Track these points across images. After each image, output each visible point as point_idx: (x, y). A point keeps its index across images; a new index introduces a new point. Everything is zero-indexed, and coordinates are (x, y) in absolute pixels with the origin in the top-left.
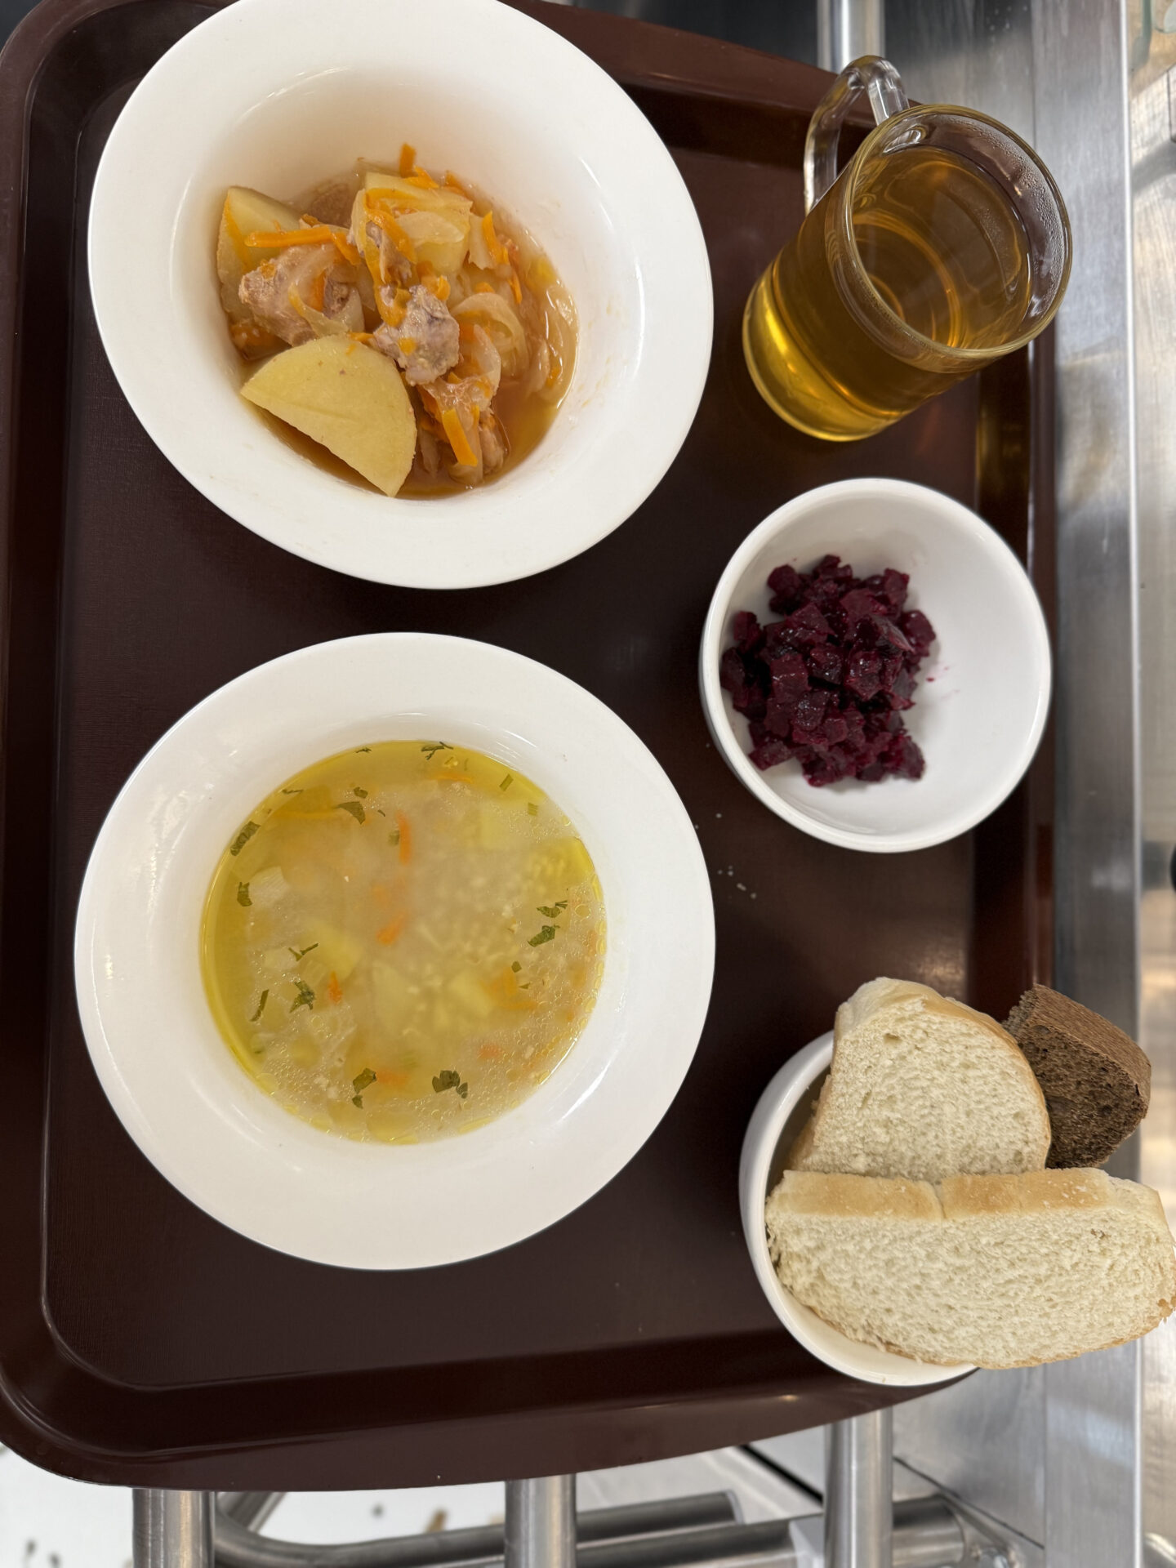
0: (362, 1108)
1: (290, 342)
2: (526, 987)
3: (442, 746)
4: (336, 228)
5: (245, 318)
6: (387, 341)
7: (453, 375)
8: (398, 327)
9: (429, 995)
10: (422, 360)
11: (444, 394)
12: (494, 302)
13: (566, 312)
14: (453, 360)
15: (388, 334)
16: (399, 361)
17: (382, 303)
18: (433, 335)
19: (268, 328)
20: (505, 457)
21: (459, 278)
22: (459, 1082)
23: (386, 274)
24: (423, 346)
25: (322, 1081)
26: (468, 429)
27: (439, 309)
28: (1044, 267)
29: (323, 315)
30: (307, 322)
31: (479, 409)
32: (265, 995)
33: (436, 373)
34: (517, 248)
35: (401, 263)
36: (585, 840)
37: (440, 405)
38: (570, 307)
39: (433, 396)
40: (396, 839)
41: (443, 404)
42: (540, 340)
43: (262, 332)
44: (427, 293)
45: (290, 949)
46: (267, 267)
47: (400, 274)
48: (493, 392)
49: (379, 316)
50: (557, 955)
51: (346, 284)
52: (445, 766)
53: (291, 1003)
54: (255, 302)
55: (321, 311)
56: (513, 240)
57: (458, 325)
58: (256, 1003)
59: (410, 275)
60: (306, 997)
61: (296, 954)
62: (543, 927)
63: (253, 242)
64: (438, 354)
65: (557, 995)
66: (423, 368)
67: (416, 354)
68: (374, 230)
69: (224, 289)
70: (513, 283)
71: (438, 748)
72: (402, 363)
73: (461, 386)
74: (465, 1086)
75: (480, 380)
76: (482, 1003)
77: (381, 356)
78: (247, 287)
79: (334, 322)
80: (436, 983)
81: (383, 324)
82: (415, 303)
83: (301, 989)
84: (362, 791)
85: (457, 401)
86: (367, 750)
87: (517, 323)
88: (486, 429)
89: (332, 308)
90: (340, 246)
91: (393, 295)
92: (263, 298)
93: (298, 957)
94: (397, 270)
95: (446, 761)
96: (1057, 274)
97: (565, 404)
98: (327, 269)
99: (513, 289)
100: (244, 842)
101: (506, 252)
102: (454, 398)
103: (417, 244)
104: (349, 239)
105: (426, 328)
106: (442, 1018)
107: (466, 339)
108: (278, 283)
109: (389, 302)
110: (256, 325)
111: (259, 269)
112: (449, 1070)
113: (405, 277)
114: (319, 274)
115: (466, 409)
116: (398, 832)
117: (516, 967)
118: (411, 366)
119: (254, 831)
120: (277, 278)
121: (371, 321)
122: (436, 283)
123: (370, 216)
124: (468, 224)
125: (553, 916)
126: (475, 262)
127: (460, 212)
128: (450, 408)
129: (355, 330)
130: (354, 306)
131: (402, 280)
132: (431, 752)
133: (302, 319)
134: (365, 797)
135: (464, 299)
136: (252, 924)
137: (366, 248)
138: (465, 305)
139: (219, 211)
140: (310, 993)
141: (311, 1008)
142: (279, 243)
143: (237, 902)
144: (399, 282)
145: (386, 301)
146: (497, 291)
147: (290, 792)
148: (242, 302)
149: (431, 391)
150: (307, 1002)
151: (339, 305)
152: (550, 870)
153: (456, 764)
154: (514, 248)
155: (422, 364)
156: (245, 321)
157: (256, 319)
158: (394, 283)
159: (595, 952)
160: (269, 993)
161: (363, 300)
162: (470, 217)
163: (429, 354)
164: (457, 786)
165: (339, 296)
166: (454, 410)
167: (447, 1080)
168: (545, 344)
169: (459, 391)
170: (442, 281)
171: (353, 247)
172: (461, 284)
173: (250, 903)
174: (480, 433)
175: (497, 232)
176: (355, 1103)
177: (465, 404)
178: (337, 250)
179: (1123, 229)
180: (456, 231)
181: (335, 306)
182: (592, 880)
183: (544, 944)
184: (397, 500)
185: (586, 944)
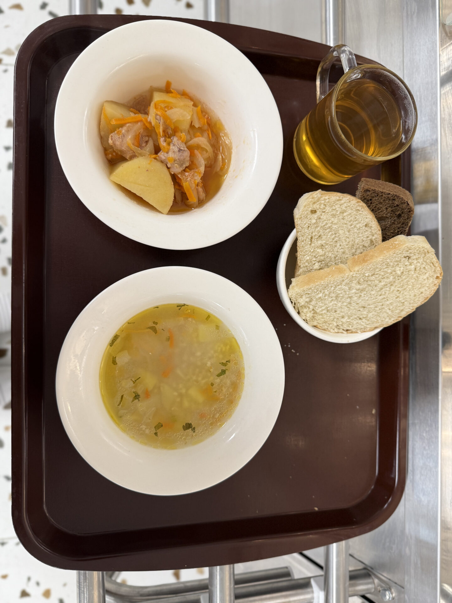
0: (158, 436)
1: (128, 158)
2: (216, 392)
3: (184, 305)
4: (143, 115)
5: (111, 149)
6: (163, 158)
7: (187, 169)
8: (167, 153)
9: (181, 395)
10: (176, 165)
11: (184, 177)
12: (202, 140)
13: (228, 141)
14: (187, 164)
15: (163, 155)
16: (168, 165)
17: (161, 144)
18: (181, 156)
19: (119, 153)
20: (206, 196)
21: (189, 131)
22: (192, 427)
23: (163, 134)
24: (177, 160)
25: (144, 427)
26: (193, 189)
27: (182, 146)
28: (407, 124)
29: (140, 149)
30: (134, 152)
31: (197, 181)
32: (122, 396)
33: (181, 169)
34: (209, 118)
35: (168, 128)
36: (237, 339)
37: (183, 181)
38: (229, 139)
39: (180, 178)
40: (169, 339)
41: (184, 180)
42: (218, 152)
43: (117, 154)
44: (178, 140)
45: (131, 380)
46: (119, 131)
47: (167, 133)
48: (202, 175)
49: (160, 148)
50: (227, 380)
51: (148, 136)
52: (185, 312)
53: (132, 399)
54: (115, 145)
55: (138, 147)
56: (208, 115)
57: (189, 152)
58: (120, 399)
59: (171, 132)
60: (137, 397)
61: (133, 382)
62: (222, 370)
63: (114, 122)
64: (182, 162)
65: (227, 394)
66: (177, 168)
67: (174, 163)
68: (158, 117)
69: (103, 139)
70: (208, 132)
71: (183, 306)
72: (169, 166)
73: (190, 173)
74: (194, 428)
75: (197, 171)
76: (200, 398)
77: (162, 164)
78: (112, 139)
79: (143, 151)
80: (184, 391)
81: (161, 151)
82: (173, 144)
83: (135, 394)
84: (156, 322)
85: (189, 179)
86: (158, 307)
87: (210, 147)
88: (199, 187)
89: (143, 145)
90: (145, 123)
91: (165, 141)
92: (118, 143)
93: (134, 383)
94: (166, 131)
95: (186, 310)
96: (412, 127)
97: (228, 176)
98: (141, 131)
99: (208, 134)
100: (114, 342)
101: (206, 120)
102: (188, 178)
103: (174, 121)
104: (149, 120)
105: (178, 153)
106: (186, 404)
107: (192, 155)
108: (123, 137)
109: (164, 144)
110: (114, 151)
111: (116, 132)
112: (188, 422)
113: (169, 133)
114: (138, 133)
115: (192, 182)
116: (169, 337)
117: (212, 384)
118: (172, 167)
119: (118, 338)
120: (122, 136)
121: (157, 150)
122: (181, 136)
123: (156, 112)
124: (192, 111)
125: (225, 366)
126: (194, 125)
127: (189, 107)
128: (186, 182)
129: (151, 154)
130: (151, 145)
131: (168, 135)
132: (180, 307)
133: (132, 150)
134: (157, 325)
135: (191, 140)
136: (118, 371)
137: (155, 124)
138: (191, 143)
139: (101, 111)
140: (138, 395)
141: (139, 401)
142: (123, 122)
143: (112, 364)
144: (167, 136)
145: (162, 142)
146: (202, 136)
147: (131, 323)
148: (110, 145)
149: (179, 176)
150: (138, 398)
151: (145, 144)
152: (224, 349)
153: (189, 311)
154: (208, 118)
155: (176, 166)
156: (110, 150)
157: (115, 150)
158: (166, 136)
159: (240, 379)
160: (124, 396)
161: (154, 141)
162: (192, 108)
163: (179, 162)
164: (190, 319)
165: (145, 141)
166: (188, 183)
167: (188, 426)
168: (220, 154)
169: (189, 175)
170: (183, 135)
171: (150, 123)
172: (190, 135)
173: (117, 364)
174: (197, 189)
175: (202, 112)
176: (155, 435)
177: (192, 180)
178: (144, 124)
179: (437, 103)
180: (188, 115)
181: (144, 145)
182: (239, 352)
183: (222, 376)
184: (167, 216)
185: (237, 375)
